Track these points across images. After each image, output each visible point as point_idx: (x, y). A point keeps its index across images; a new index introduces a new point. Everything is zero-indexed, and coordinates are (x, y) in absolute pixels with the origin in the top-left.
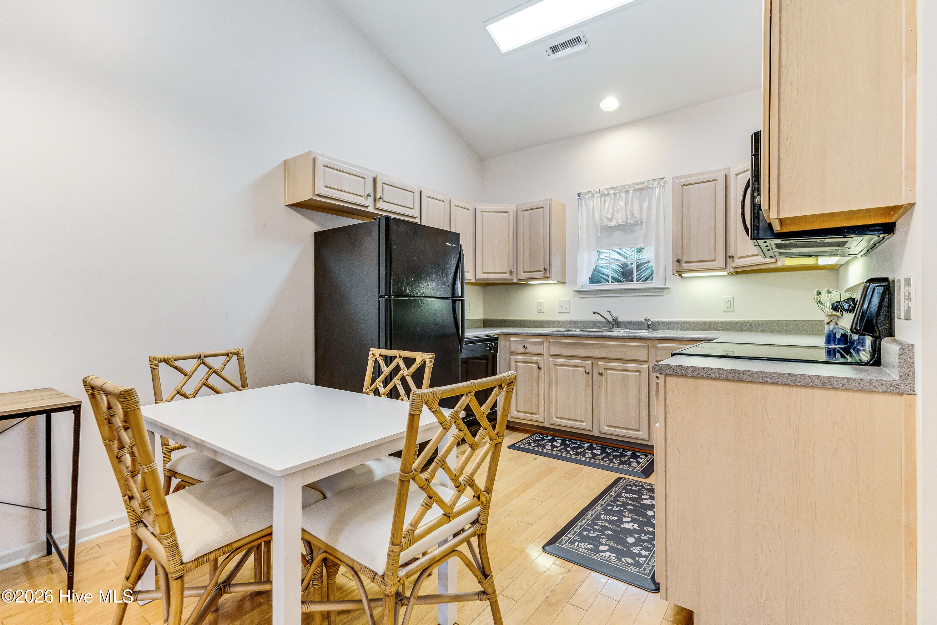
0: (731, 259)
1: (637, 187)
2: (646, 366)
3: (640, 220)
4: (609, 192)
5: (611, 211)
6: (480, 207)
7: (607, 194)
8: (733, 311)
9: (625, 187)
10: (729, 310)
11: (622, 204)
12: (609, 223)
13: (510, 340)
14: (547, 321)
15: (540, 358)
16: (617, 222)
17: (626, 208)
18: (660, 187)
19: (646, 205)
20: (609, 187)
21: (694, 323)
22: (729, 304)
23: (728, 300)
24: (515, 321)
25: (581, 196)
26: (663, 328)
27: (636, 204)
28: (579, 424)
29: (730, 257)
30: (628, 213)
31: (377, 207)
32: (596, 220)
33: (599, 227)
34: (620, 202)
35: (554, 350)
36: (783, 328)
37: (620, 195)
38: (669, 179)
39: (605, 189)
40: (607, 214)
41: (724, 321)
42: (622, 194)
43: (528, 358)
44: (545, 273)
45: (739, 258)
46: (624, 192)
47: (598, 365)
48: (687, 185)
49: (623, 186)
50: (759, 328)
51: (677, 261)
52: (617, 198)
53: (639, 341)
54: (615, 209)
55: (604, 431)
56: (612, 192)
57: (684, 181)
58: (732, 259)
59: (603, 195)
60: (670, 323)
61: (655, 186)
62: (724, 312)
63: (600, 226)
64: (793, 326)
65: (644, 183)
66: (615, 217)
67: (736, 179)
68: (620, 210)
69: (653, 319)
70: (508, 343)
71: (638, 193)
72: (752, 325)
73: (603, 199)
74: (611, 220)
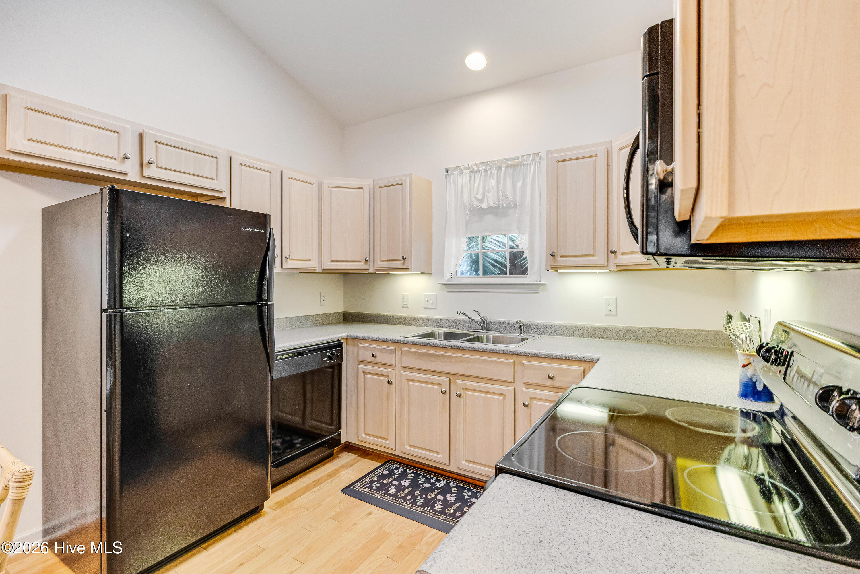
0: (613, 255)
1: (510, 163)
2: (511, 389)
3: (513, 202)
4: (479, 168)
5: (481, 191)
6: (327, 182)
7: (477, 171)
8: (616, 315)
9: (497, 162)
10: (612, 313)
11: (493, 182)
12: (479, 205)
13: (358, 346)
14: (411, 318)
15: (390, 371)
16: (488, 204)
17: (498, 187)
18: (535, 164)
19: (519, 184)
20: (479, 162)
21: (572, 327)
22: (611, 306)
23: (610, 301)
24: (377, 316)
25: (449, 173)
26: (539, 332)
27: (509, 183)
28: (434, 456)
29: (612, 252)
30: (501, 194)
31: (144, 175)
32: (465, 201)
33: (468, 209)
34: (492, 180)
35: (408, 361)
36: (672, 338)
37: (491, 172)
38: (543, 154)
39: (475, 165)
40: (477, 194)
41: (605, 327)
42: (493, 171)
43: (378, 369)
44: (404, 263)
45: (623, 254)
46: (495, 168)
47: (456, 384)
48: (562, 161)
49: (494, 161)
50: (644, 337)
51: (551, 255)
52: (488, 176)
53: (504, 356)
54: (486, 188)
55: (463, 467)
56: (482, 168)
57: (560, 156)
58: (615, 254)
59: (473, 172)
60: (546, 326)
61: (529, 163)
62: (606, 315)
63: (470, 209)
64: (683, 336)
65: (517, 158)
66: (486, 198)
67: (619, 155)
68: (491, 190)
69: (526, 320)
70: (356, 349)
71: (511, 171)
72: (637, 333)
73: (473, 177)
74: (481, 201)
